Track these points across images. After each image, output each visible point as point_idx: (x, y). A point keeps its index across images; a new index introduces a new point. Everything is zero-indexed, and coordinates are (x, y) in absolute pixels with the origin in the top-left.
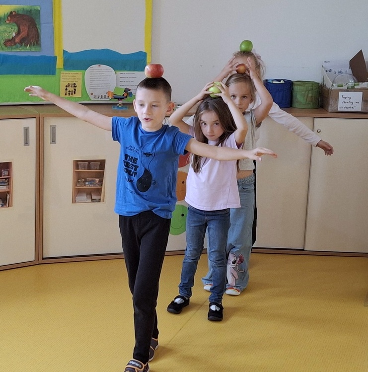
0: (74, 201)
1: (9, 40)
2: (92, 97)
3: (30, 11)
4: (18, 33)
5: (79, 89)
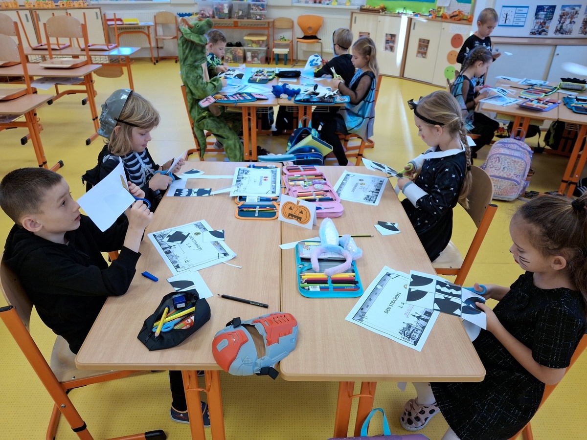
0: (417, 56)
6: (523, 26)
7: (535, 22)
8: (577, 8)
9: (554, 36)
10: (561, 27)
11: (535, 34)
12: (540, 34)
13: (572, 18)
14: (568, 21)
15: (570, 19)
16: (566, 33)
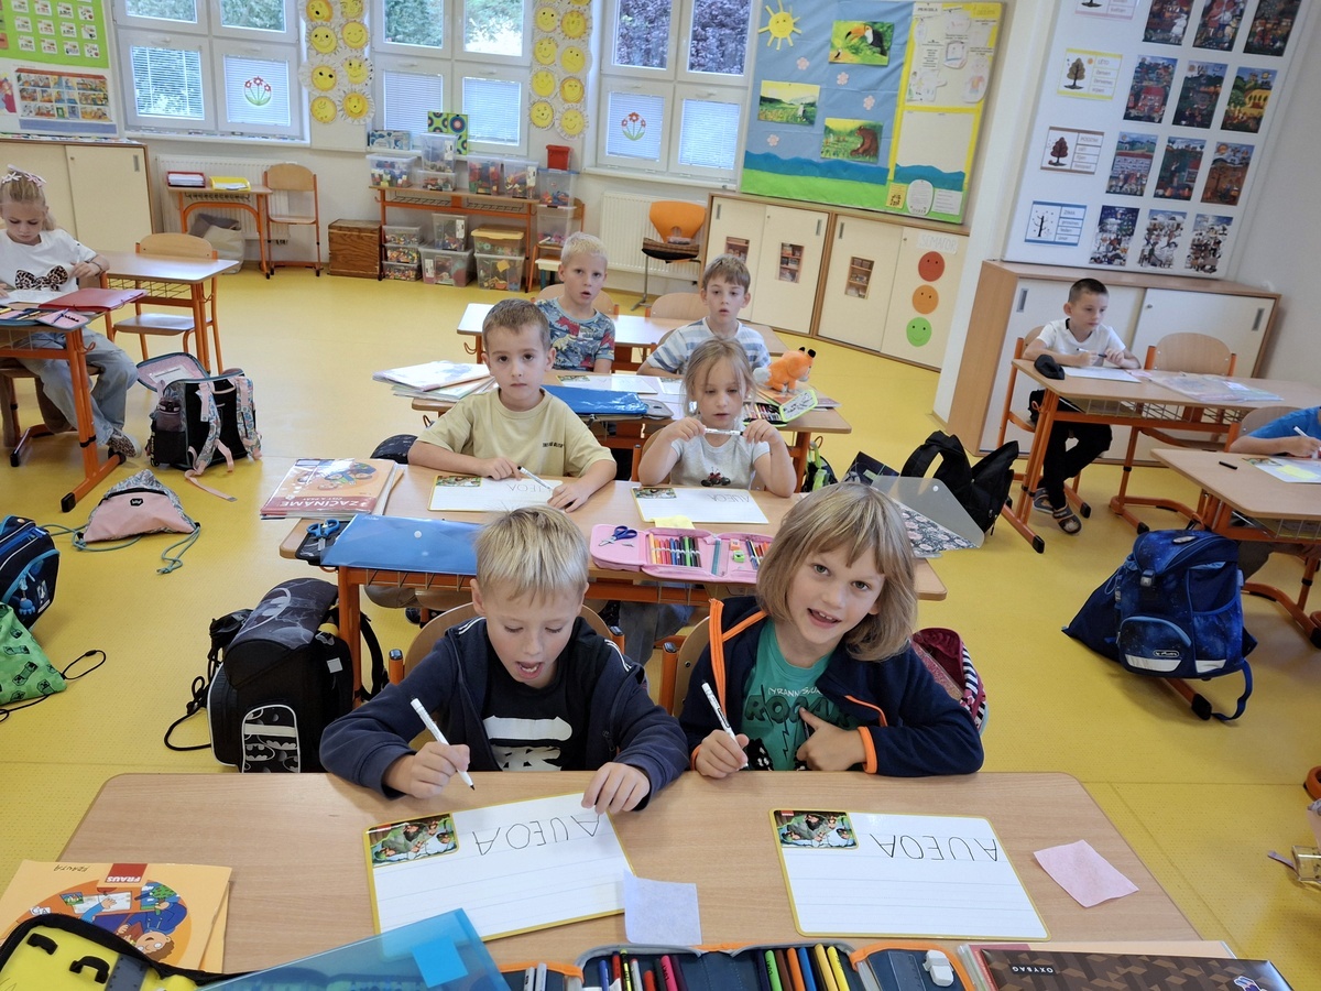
0: (846, 293)
1: (854, 151)
2: (910, 210)
3: (875, 127)
4: (862, 146)
5: (902, 201)
6: (1075, 245)
7: (1100, 237)
8: (1179, 218)
9: (1138, 268)
10: (1152, 251)
11: (1101, 262)
12: (1110, 262)
13: (1170, 237)
14: (1163, 241)
15: (1167, 238)
16: (1162, 264)
